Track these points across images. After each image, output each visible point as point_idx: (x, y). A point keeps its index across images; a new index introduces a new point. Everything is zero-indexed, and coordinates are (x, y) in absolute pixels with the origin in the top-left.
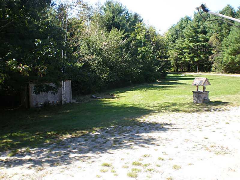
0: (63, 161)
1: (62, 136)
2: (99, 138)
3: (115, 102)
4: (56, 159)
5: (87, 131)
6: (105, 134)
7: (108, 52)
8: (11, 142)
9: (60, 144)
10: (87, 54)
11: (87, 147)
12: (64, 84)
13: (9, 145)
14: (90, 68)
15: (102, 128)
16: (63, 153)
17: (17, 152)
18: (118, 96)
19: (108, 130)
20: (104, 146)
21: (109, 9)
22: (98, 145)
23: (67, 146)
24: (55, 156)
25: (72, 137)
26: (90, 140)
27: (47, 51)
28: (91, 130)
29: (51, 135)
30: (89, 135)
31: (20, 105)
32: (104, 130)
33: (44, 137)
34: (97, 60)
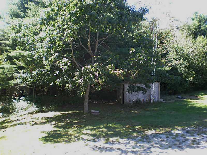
0: (145, 153)
1: (147, 131)
2: (179, 137)
3: (199, 104)
4: (140, 151)
5: (170, 128)
6: (186, 133)
7: (194, 57)
8: (106, 131)
9: (145, 138)
10: (175, 59)
11: (167, 144)
12: (154, 85)
13: (104, 134)
14: (178, 72)
15: (183, 128)
16: (146, 146)
17: (109, 141)
18: (202, 97)
19: (189, 130)
20: (183, 145)
21: (196, 18)
22: (177, 143)
23: (150, 140)
24: (139, 148)
25: (156, 133)
26: (171, 137)
27: (139, 58)
28: (174, 128)
29: (139, 129)
30: (171, 133)
31: (117, 101)
32: (185, 130)
33: (132, 130)
34: (184, 64)
